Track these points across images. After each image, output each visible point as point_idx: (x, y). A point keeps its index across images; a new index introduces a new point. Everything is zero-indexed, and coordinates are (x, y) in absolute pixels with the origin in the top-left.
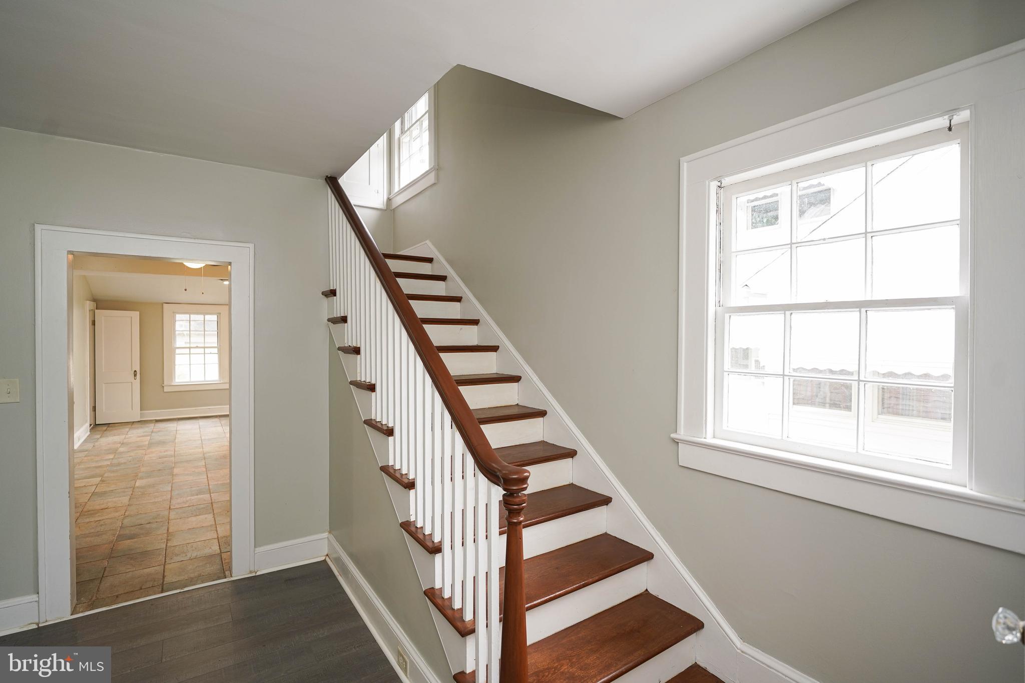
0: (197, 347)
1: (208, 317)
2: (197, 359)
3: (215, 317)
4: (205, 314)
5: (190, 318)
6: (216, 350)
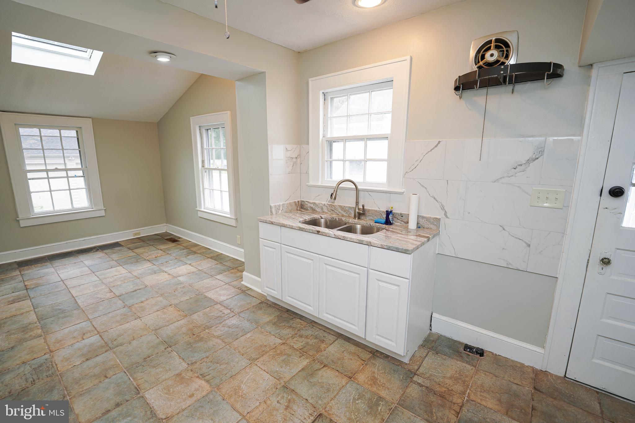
0: (56, 170)
1: (65, 133)
2: (59, 184)
3: (73, 133)
4: (60, 128)
5: (40, 133)
6: (80, 173)
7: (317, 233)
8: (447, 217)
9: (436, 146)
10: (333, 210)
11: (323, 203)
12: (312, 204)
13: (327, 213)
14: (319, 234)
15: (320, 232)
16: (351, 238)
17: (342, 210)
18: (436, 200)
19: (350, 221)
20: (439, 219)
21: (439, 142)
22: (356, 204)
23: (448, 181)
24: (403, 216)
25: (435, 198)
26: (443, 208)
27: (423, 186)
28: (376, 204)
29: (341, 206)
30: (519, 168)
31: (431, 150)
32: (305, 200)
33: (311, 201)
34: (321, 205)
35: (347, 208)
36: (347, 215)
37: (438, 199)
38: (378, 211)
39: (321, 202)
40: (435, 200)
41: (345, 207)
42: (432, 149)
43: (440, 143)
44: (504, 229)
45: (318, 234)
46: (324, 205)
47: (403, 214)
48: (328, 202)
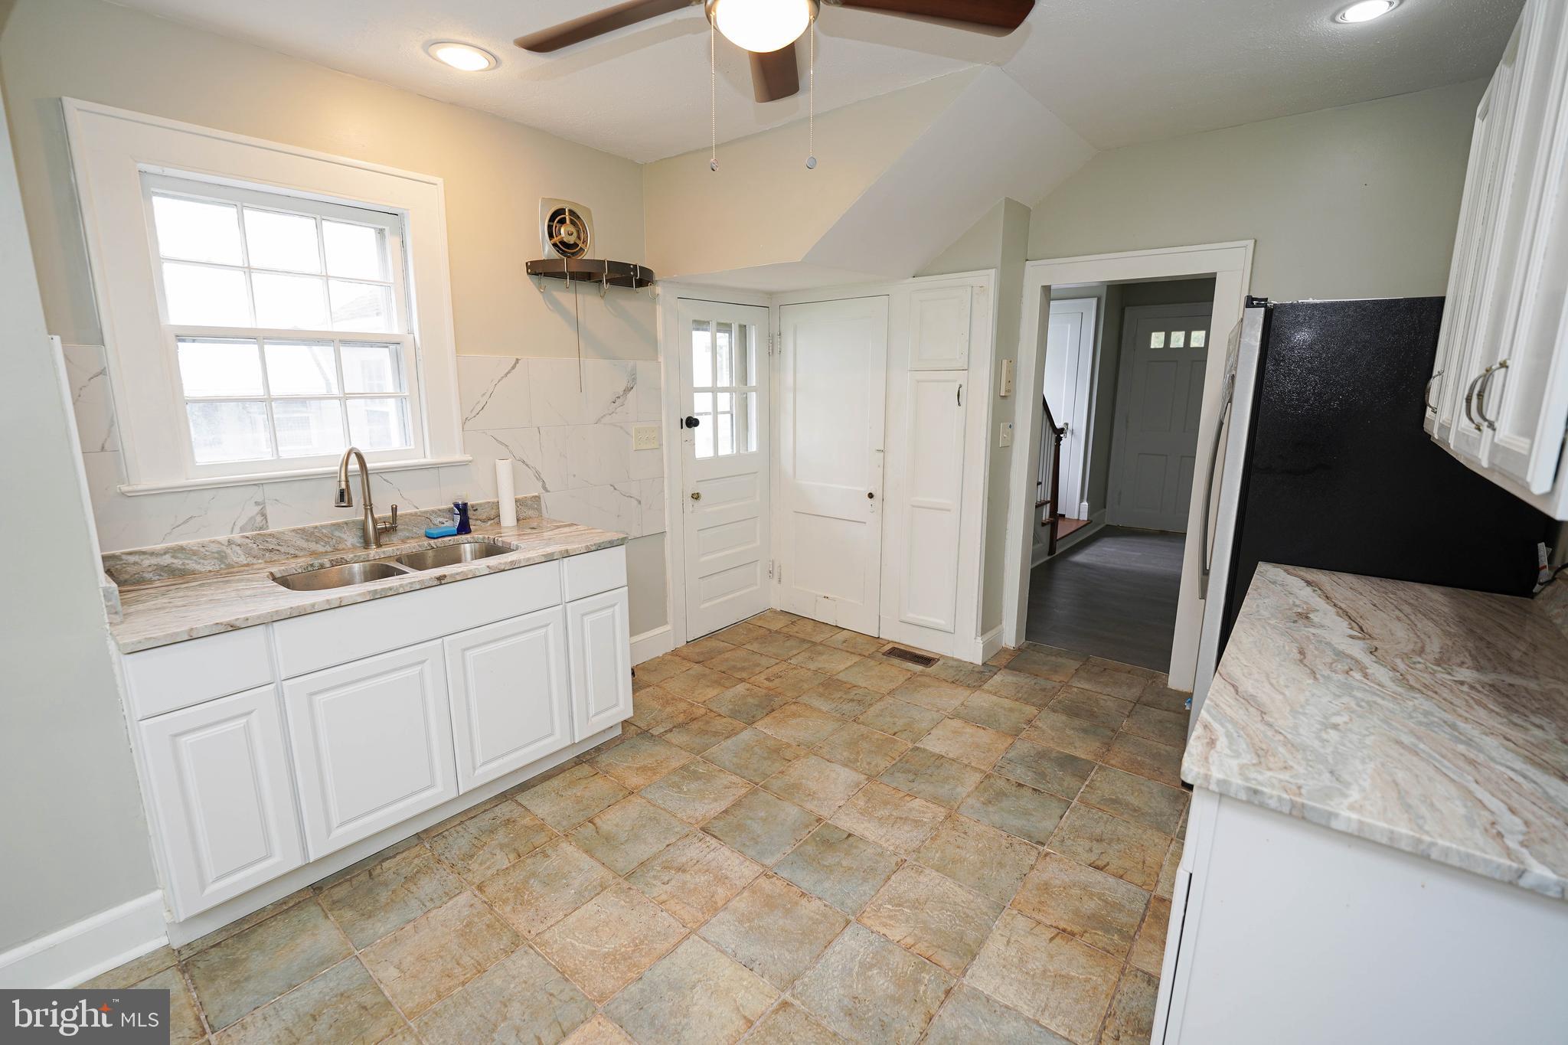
7: (436, 583)
8: (547, 491)
9: (513, 368)
10: (271, 551)
11: (223, 538)
12: (165, 553)
13: (247, 565)
14: (443, 582)
15: (448, 577)
16: (529, 559)
17: (307, 540)
18: (527, 465)
19: (372, 556)
20: (539, 497)
21: (517, 360)
22: (366, 509)
23: (540, 428)
24: (477, 510)
25: (524, 462)
26: (539, 477)
27: (502, 444)
28: (405, 499)
29: (303, 530)
30: (618, 402)
31: (506, 375)
32: (117, 552)
33: (159, 547)
34: (214, 548)
35: (324, 531)
36: (329, 549)
37: (528, 463)
38: (419, 514)
39: (213, 538)
40: (524, 466)
41: (316, 527)
42: (508, 373)
43: (520, 362)
44: (615, 489)
45: (441, 584)
46: (230, 542)
47: (478, 504)
48: (237, 529)
